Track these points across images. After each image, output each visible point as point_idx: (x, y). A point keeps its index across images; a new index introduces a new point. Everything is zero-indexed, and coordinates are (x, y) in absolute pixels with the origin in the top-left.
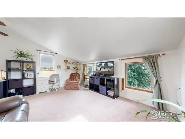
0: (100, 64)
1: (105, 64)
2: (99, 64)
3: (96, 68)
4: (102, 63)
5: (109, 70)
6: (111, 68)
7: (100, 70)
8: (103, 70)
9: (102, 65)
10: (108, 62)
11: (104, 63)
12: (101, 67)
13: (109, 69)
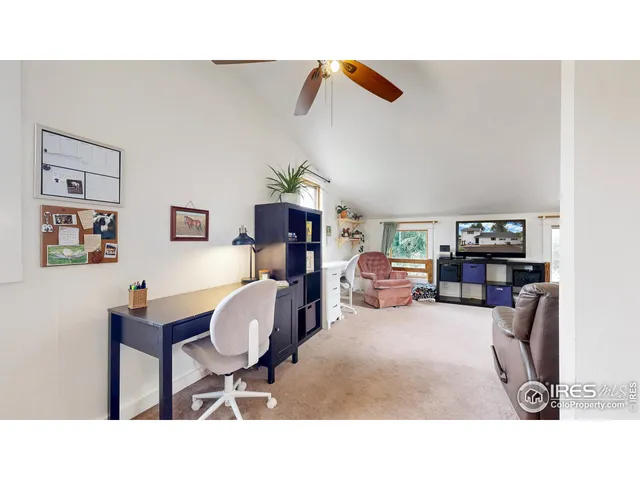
0: (473, 227)
1: (493, 228)
2: (470, 225)
3: (458, 236)
4: (484, 224)
5: (509, 243)
6: (515, 236)
7: (474, 241)
8: (485, 242)
9: (483, 229)
10: (506, 222)
11: (491, 225)
12: (477, 234)
13: (508, 240)
